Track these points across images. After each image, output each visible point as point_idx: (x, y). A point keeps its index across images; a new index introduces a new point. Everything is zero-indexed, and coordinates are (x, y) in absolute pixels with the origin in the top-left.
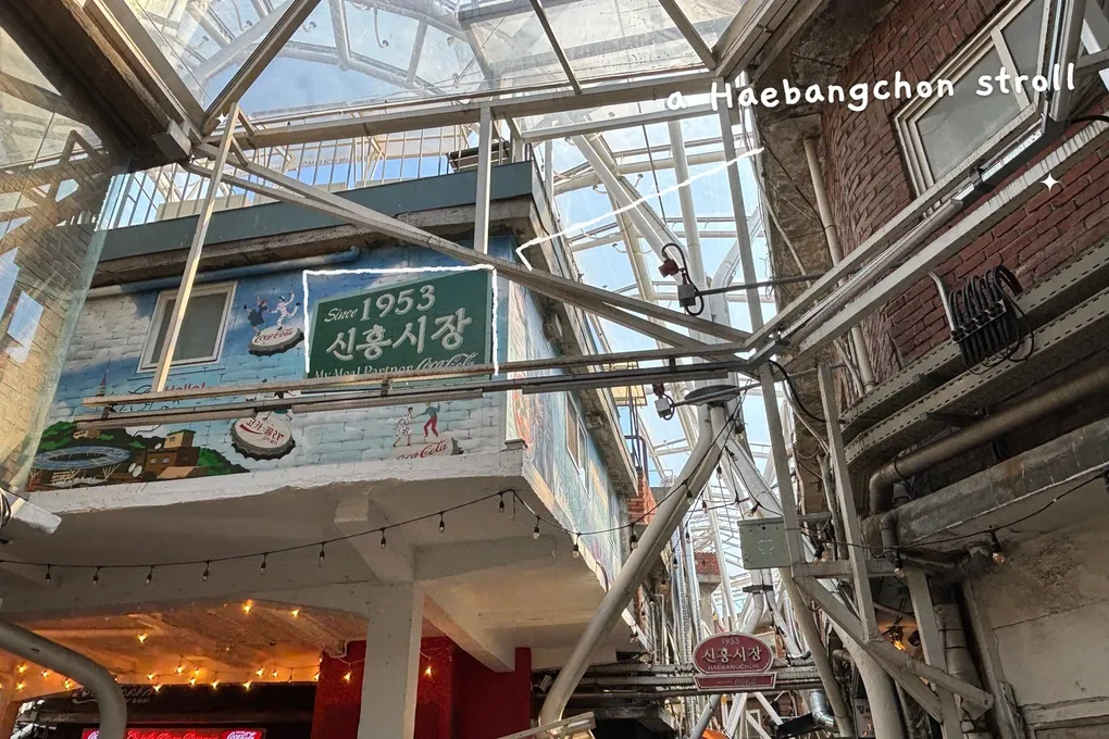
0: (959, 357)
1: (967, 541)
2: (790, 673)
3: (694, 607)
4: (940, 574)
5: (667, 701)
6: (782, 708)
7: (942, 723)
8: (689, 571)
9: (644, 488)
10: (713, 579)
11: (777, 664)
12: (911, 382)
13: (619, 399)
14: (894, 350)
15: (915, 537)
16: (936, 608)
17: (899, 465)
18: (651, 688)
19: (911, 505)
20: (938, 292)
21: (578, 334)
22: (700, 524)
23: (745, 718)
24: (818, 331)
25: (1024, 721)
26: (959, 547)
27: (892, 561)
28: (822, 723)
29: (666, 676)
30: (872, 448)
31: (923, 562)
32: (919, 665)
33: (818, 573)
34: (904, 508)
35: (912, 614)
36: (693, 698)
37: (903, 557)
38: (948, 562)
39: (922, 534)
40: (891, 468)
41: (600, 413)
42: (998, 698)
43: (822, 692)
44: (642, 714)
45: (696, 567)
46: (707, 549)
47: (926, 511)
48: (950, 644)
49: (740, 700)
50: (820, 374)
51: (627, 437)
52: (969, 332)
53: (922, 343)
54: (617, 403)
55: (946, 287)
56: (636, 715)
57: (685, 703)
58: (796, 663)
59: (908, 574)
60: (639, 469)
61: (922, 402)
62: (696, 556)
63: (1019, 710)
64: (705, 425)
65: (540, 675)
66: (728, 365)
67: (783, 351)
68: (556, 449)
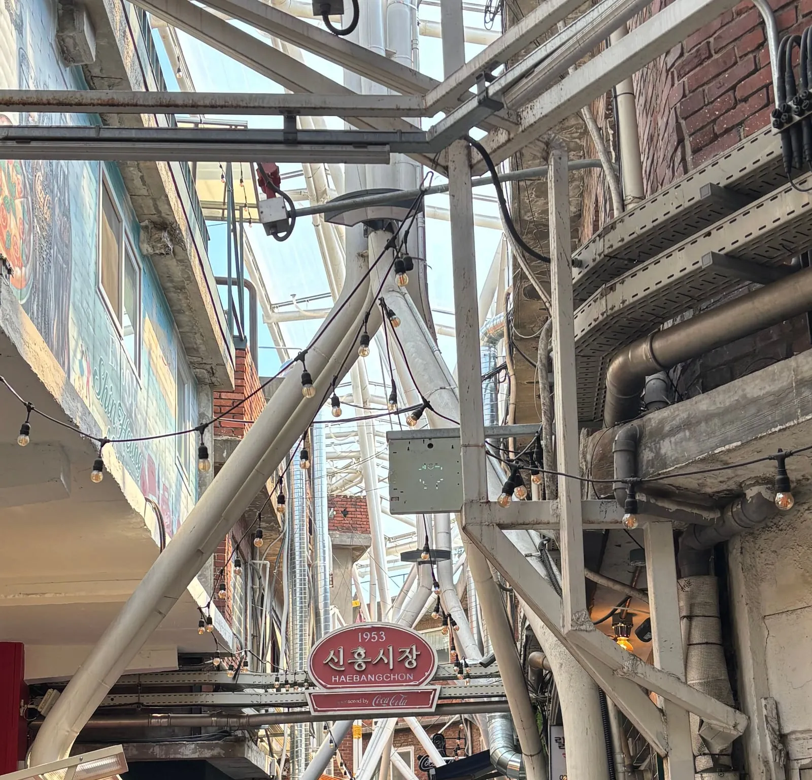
0: (779, 158)
1: (744, 474)
2: (460, 687)
3: (321, 584)
4: (697, 528)
5: (262, 732)
6: (449, 744)
7: (667, 756)
8: (318, 523)
9: (247, 376)
10: (358, 540)
11: (442, 673)
12: (698, 198)
13: (212, 205)
14: (681, 141)
15: (665, 466)
16: (683, 582)
17: (657, 345)
18: (234, 710)
19: (665, 413)
20: (766, 39)
21: (128, 60)
22: (345, 448)
23: (389, 760)
24: (555, 90)
25: (787, 755)
26: (732, 485)
27: (622, 505)
28: (502, 765)
29: (261, 691)
30: (621, 312)
31: (672, 507)
32: (641, 668)
33: (506, 520)
34: (655, 417)
35: (644, 592)
36: (305, 726)
37: (641, 497)
38: (710, 509)
39: (677, 461)
40: (643, 349)
41: (166, 225)
42: (755, 721)
43: (509, 718)
44: (216, 752)
45: (330, 519)
46: (352, 491)
47: (688, 424)
48: (697, 637)
49: (384, 729)
50: (551, 173)
51: (220, 281)
52: (800, 114)
53: (727, 131)
54: (205, 212)
55: (780, 31)
56: (207, 754)
57: (292, 735)
58: (473, 672)
59: (646, 526)
60: (239, 340)
61: (709, 234)
62: (332, 502)
63: (782, 738)
64: (357, 263)
65: (40, 689)
66: (391, 138)
67: (493, 120)
68: (76, 284)
